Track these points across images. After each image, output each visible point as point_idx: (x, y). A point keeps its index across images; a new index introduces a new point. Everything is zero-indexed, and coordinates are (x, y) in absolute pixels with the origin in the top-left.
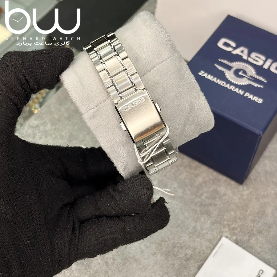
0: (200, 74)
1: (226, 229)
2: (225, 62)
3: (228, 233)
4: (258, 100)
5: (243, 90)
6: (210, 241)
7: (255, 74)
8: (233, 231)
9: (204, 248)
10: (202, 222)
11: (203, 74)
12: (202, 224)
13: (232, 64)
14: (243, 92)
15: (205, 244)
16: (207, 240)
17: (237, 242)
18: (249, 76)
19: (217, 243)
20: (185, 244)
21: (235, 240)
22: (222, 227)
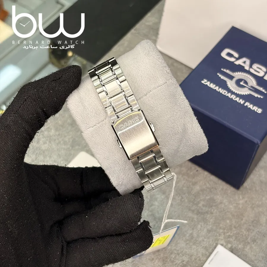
0: (203, 82)
1: (222, 237)
2: (228, 71)
3: (223, 241)
4: (257, 110)
5: (243, 99)
6: (206, 248)
7: (256, 85)
8: (228, 239)
9: (200, 255)
10: (199, 229)
11: (205, 82)
12: (199, 231)
13: (234, 73)
14: (243, 101)
15: (201, 251)
16: (203, 247)
17: (232, 250)
18: (250, 86)
19: (213, 251)
20: (182, 250)
21: (230, 248)
22: (218, 234)
